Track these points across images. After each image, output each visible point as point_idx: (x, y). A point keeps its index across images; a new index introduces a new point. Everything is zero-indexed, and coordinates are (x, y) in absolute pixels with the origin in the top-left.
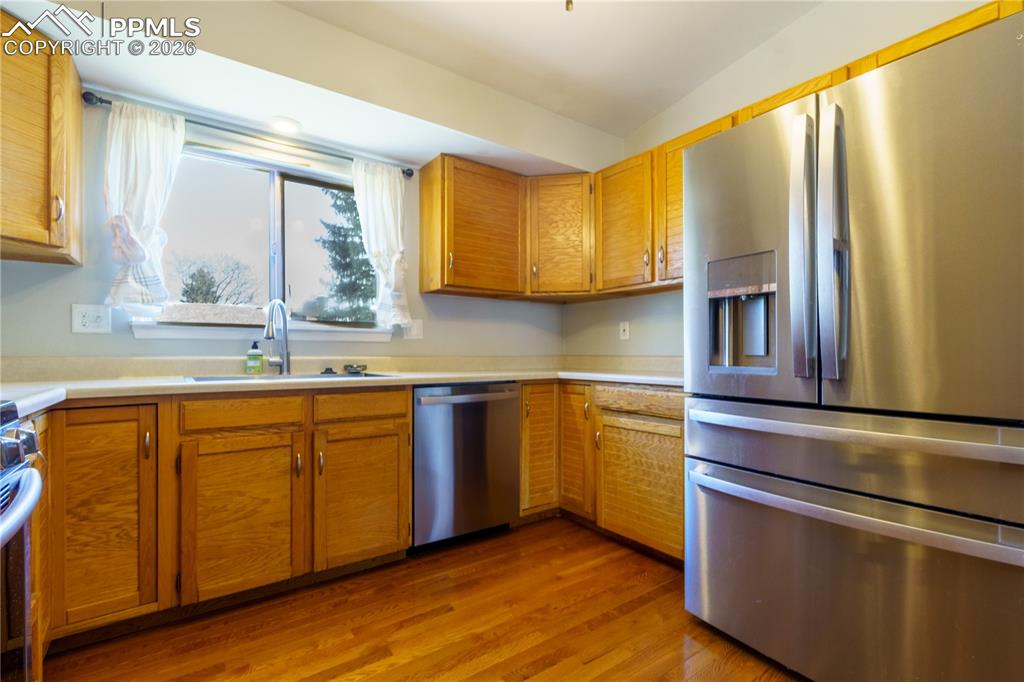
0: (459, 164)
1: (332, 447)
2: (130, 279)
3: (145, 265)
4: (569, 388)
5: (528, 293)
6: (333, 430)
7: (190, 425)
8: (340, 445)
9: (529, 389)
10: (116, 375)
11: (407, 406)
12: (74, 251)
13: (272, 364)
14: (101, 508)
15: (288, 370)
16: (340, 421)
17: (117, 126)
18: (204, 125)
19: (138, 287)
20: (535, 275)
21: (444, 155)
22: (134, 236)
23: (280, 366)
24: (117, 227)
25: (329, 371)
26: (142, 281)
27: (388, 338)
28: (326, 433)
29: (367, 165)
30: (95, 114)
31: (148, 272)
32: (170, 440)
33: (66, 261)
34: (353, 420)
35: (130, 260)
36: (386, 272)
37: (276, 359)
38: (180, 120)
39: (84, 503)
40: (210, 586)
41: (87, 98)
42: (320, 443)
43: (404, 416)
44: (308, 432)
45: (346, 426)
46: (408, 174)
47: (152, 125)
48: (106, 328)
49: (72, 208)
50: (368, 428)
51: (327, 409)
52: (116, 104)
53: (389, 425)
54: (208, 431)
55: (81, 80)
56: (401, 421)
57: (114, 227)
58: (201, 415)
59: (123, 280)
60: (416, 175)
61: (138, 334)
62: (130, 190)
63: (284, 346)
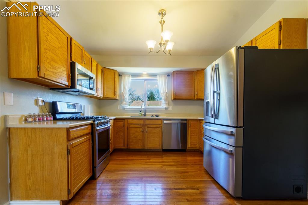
0: (177, 73)
1: (148, 129)
2: (124, 102)
3: (126, 99)
4: (201, 121)
5: (196, 99)
6: (148, 125)
7: (129, 123)
8: (150, 128)
9: (190, 121)
10: (123, 116)
11: (162, 123)
12: (118, 98)
13: (143, 115)
14: (119, 133)
15: (146, 116)
16: (150, 124)
17: (123, 78)
18: (134, 75)
19: (125, 103)
20: (197, 94)
21: (174, 71)
22: (124, 95)
23: (144, 115)
24: (123, 94)
25: (152, 116)
26: (125, 102)
27: (164, 110)
28: (147, 126)
29: (160, 76)
30: (120, 77)
31: (126, 100)
32: (126, 125)
33: (117, 99)
34: (152, 124)
35: (124, 99)
36: (163, 97)
37: (144, 114)
38: (130, 75)
39: (118, 132)
40: (132, 147)
41: (120, 75)
42: (146, 128)
43: (161, 124)
44: (144, 126)
45: (151, 125)
46: (169, 76)
47: (127, 77)
48: (122, 109)
49: (118, 93)
50: (154, 126)
51: (147, 122)
52: (123, 75)
53: (158, 126)
54: (131, 124)
55: (119, 73)
56: (160, 125)
57: (122, 94)
58: (130, 121)
59: (123, 102)
60: (170, 75)
61: (126, 110)
62: (124, 88)
63: (145, 112)
